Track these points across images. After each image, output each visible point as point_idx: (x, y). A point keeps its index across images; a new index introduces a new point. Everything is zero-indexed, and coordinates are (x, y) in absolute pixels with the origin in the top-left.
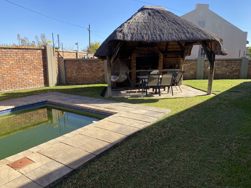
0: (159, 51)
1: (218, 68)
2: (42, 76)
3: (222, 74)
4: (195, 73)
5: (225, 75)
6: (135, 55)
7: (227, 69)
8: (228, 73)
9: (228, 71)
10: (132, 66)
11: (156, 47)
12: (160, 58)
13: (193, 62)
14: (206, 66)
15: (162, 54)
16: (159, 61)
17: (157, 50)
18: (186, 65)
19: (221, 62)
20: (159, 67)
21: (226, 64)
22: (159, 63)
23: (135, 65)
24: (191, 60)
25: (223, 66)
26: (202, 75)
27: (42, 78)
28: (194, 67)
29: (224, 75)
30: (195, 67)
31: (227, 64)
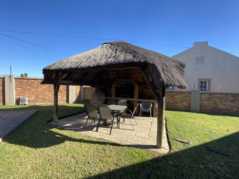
0: (135, 83)
1: (221, 102)
2: (65, 97)
3: (226, 109)
4: (190, 105)
5: (231, 111)
6: (114, 85)
7: (233, 104)
8: (236, 109)
9: (235, 107)
10: (112, 94)
11: (133, 79)
12: (135, 88)
13: (186, 94)
14: (203, 99)
15: (137, 85)
16: (135, 91)
17: (133, 82)
18: (179, 96)
19: (224, 96)
20: (134, 97)
21: (231, 99)
22: (134, 93)
23: (114, 93)
24: (184, 92)
25: (228, 101)
26: (198, 107)
27: (65, 98)
28: (187, 99)
29: (229, 111)
30: (189, 99)
31: (233, 99)
